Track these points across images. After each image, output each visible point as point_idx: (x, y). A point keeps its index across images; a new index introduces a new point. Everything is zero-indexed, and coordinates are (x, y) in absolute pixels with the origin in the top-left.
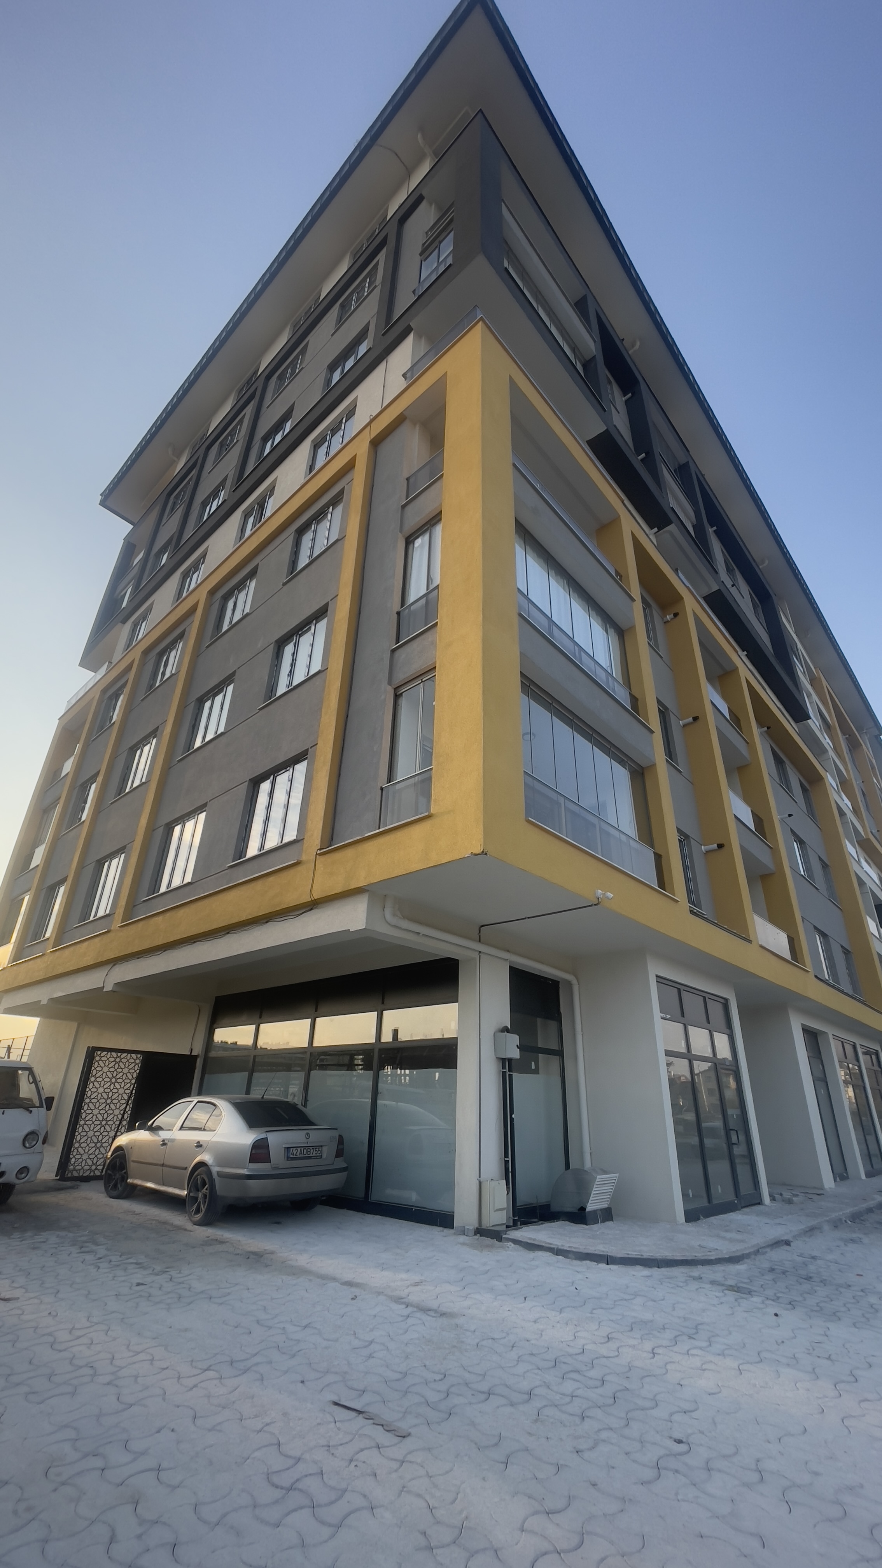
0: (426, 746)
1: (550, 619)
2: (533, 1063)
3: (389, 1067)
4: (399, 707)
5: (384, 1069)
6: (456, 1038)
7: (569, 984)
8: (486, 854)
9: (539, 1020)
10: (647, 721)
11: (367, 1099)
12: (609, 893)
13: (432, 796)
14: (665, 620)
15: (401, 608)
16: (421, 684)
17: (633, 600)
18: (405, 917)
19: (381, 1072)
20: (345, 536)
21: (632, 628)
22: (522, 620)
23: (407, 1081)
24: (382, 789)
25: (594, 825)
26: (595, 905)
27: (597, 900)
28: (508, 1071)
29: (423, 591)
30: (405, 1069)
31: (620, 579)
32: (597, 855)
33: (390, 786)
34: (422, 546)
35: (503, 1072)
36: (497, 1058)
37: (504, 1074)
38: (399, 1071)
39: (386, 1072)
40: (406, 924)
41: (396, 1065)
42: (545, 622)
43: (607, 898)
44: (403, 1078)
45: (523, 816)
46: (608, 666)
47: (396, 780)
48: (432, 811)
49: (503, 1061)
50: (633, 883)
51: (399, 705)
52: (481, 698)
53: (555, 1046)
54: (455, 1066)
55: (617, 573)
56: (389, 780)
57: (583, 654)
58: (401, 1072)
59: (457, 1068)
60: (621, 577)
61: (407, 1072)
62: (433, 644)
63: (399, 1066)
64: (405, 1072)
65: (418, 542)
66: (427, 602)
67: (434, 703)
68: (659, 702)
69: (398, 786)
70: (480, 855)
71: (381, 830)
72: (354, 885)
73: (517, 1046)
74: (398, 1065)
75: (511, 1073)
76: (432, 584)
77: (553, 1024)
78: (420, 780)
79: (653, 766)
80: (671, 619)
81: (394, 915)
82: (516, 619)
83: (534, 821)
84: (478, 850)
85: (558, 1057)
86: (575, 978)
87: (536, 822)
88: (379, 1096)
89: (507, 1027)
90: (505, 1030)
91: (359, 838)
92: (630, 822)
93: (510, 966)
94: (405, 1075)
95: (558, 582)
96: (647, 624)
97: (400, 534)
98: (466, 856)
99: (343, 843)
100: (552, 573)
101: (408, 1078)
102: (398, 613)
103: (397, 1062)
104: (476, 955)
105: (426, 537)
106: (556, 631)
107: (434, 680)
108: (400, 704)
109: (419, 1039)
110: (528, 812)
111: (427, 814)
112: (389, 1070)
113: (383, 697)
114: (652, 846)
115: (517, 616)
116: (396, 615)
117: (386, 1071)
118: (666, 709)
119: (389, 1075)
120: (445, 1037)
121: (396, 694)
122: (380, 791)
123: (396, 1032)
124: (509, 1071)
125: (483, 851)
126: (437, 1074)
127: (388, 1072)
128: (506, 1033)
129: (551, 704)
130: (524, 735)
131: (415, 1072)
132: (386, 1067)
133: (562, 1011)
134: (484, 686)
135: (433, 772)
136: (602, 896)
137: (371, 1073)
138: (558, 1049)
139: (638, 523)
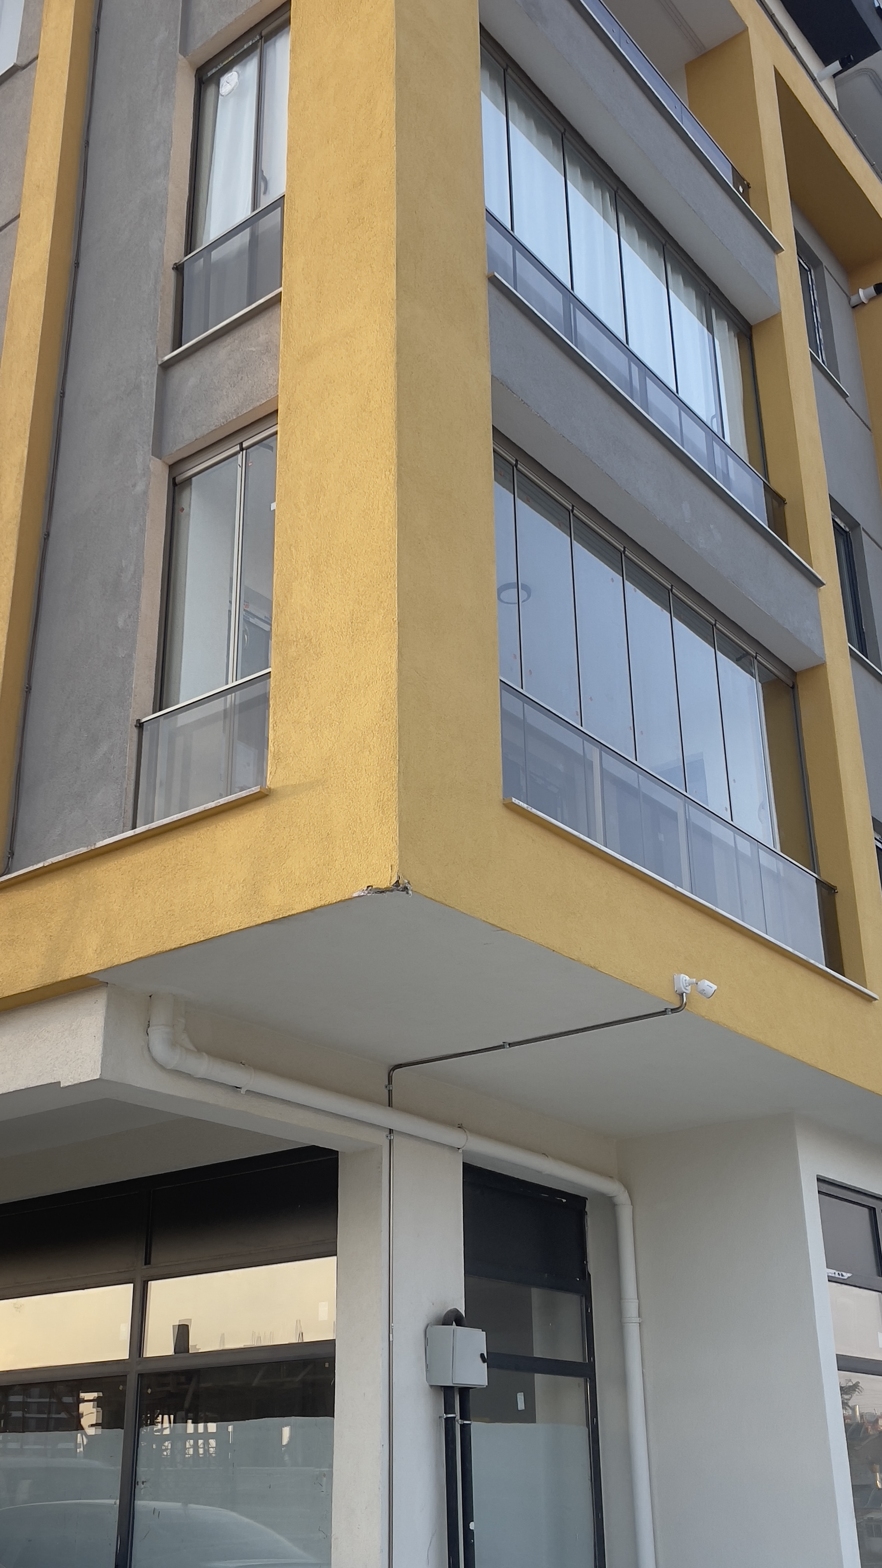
0: (255, 616)
1: (568, 293)
2: (520, 1397)
3: (166, 1417)
4: (183, 514)
5: (153, 1423)
6: (332, 1342)
7: (610, 1204)
8: (405, 889)
9: (536, 1294)
10: (807, 553)
11: (110, 1498)
12: (707, 982)
13: (270, 744)
14: (854, 300)
15: (186, 255)
16: (240, 456)
17: (776, 248)
18: (201, 1049)
19: (144, 1431)
20: (37, 58)
21: (774, 319)
22: (495, 293)
23: (212, 1450)
24: (140, 726)
25: (673, 816)
26: (674, 1010)
27: (678, 997)
28: (458, 1417)
29: (244, 212)
30: (206, 1421)
31: (745, 194)
32: (678, 889)
33: (162, 719)
34: (238, 93)
35: (447, 1419)
36: (431, 1386)
37: (449, 1424)
38: (190, 1427)
39: (157, 1431)
40: (203, 1066)
41: (183, 1413)
42: (555, 299)
43: (702, 992)
44: (201, 1442)
45: (498, 793)
46: (713, 417)
47: (178, 703)
48: (268, 783)
49: (447, 1392)
50: (763, 957)
51: (183, 509)
52: (393, 495)
53: (572, 1353)
54: (329, 1411)
55: (738, 178)
56: (160, 702)
57: (650, 384)
58: (196, 1429)
59: (334, 1417)
60: (747, 187)
61: (212, 1427)
62: (271, 350)
63: (191, 1415)
64: (206, 1428)
65: (229, 81)
66: (254, 240)
67: (274, 506)
68: (836, 507)
69: (183, 719)
70: (392, 891)
71: (138, 830)
72: (69, 970)
73: (482, 1355)
74: (188, 1411)
75: (465, 1422)
76: (265, 193)
77: (570, 1303)
78: (237, 702)
79: (818, 668)
80: (871, 299)
81: (173, 1043)
82: (482, 292)
83: (525, 806)
84: (385, 880)
85: (581, 1380)
86: (623, 1189)
87: (530, 809)
88: (141, 1489)
89: (456, 1311)
90: (453, 1319)
91: (83, 850)
92: (762, 806)
93: (463, 1163)
94: (206, 1436)
95: (589, 199)
96: (809, 310)
97: (181, 57)
98: (355, 895)
99: (40, 865)
100: (574, 173)
101: (213, 1442)
102: (179, 269)
103: (187, 1405)
104: (382, 1139)
105: (251, 67)
106: (583, 325)
107: (272, 444)
108: (185, 505)
109: (241, 1346)
110: (510, 786)
111: (255, 789)
112: (166, 1424)
113: (140, 488)
114: (813, 865)
115: (486, 282)
116: (172, 274)
117: (159, 1426)
118: (855, 525)
119: (167, 1438)
120: (305, 1340)
121: (174, 479)
122: (136, 730)
123: (182, 1332)
124: (461, 1418)
125: (398, 881)
126: (286, 1432)
127: (163, 1429)
128: (454, 1326)
129: (570, 512)
130: (500, 590)
131: (230, 1428)
132: (160, 1419)
133: (592, 1268)
134: (400, 465)
135: (272, 685)
136: (689, 988)
137: (120, 1432)
138: (581, 1360)
139: (793, 49)
